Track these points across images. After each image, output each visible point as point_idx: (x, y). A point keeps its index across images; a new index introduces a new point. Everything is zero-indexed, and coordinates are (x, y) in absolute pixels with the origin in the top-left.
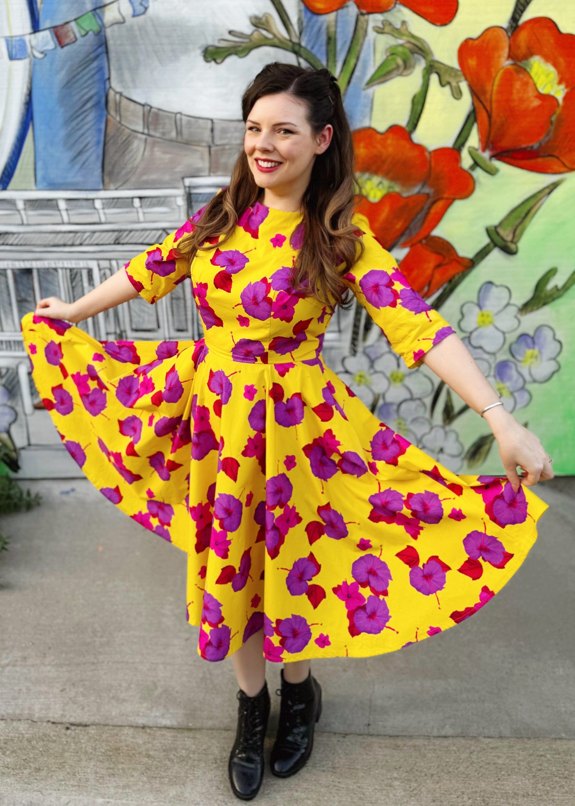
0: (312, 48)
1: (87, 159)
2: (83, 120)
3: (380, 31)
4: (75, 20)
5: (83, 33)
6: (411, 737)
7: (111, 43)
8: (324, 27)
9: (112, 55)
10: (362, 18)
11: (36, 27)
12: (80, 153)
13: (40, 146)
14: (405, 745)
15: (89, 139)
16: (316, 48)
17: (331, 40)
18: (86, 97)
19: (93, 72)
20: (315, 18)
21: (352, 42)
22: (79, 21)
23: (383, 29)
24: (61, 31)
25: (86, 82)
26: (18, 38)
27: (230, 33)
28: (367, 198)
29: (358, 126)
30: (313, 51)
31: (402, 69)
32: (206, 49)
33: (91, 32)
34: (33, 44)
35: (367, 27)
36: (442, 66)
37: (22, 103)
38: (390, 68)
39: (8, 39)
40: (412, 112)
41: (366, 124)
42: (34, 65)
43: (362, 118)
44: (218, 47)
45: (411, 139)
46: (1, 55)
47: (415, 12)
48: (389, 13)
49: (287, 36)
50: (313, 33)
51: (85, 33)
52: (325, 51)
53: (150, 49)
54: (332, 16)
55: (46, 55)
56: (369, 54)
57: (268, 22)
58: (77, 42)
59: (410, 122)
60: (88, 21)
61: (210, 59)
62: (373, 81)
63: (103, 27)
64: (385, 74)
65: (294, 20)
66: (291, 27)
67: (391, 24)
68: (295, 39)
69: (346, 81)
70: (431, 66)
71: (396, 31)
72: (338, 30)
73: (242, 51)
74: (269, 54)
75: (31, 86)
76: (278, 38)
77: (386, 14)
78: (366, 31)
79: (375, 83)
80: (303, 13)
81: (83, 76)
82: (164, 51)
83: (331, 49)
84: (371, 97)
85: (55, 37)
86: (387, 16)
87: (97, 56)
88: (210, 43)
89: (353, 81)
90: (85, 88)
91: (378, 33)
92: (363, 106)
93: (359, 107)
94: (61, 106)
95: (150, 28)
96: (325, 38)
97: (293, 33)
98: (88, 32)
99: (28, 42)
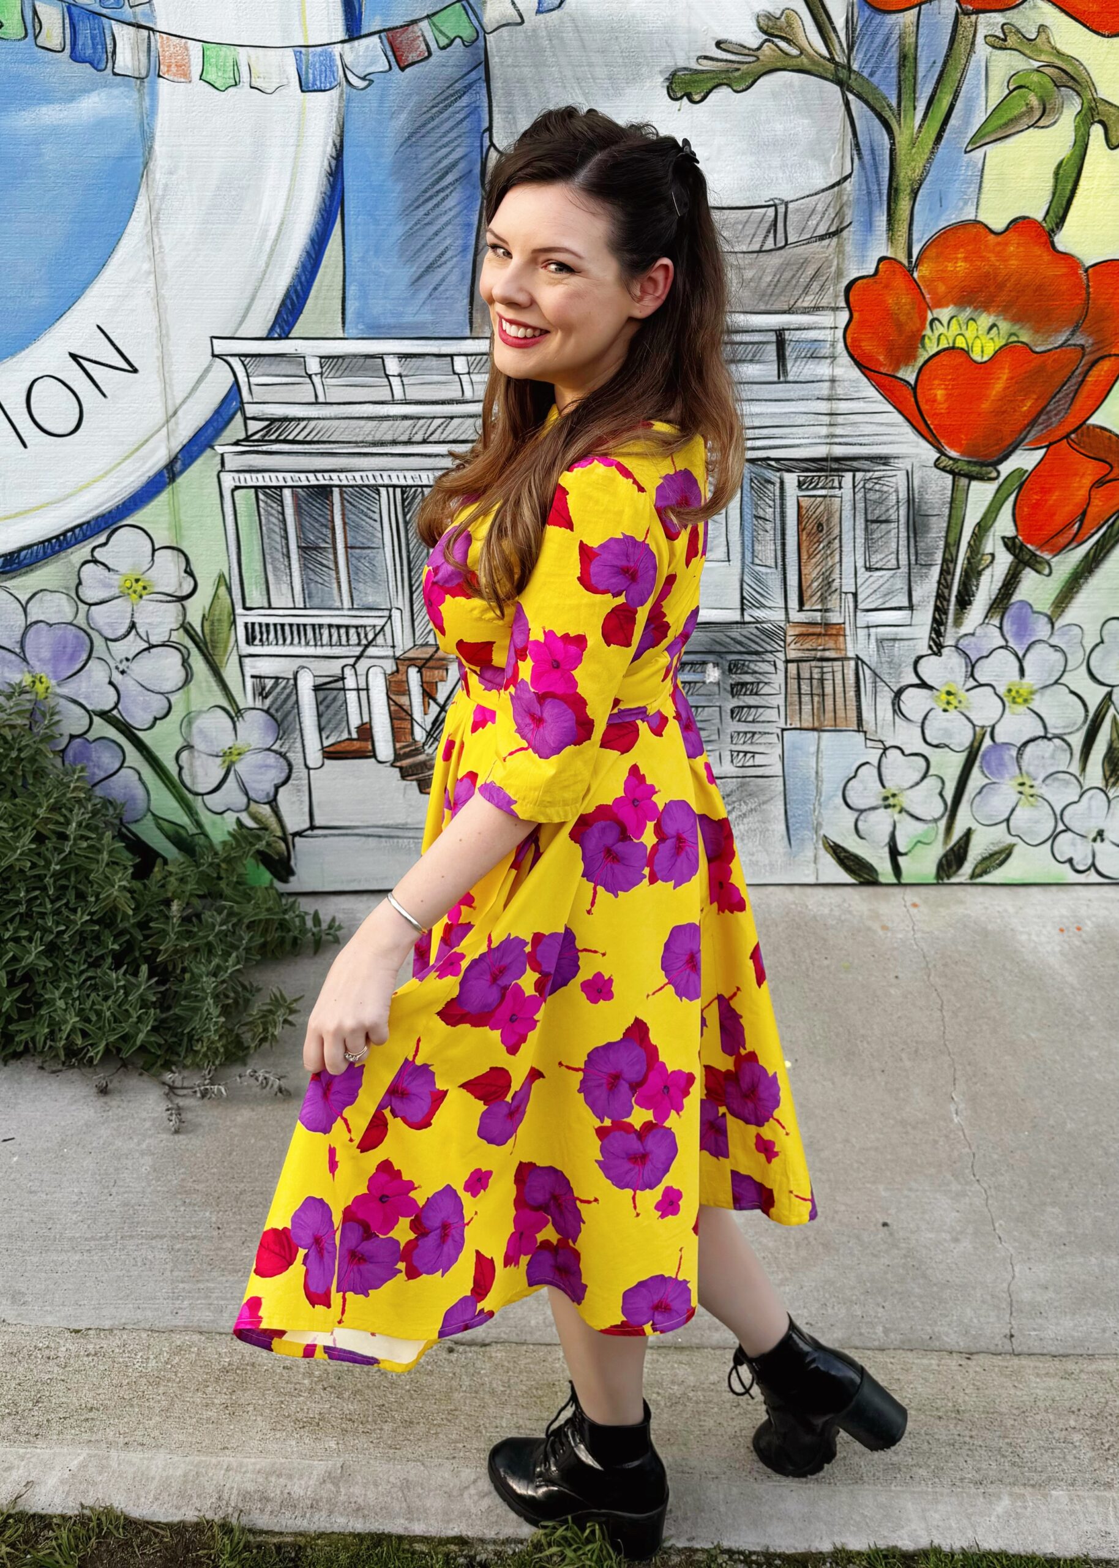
0: (871, 75)
1: (443, 280)
2: (437, 206)
3: (999, 43)
4: (428, 17)
5: (443, 41)
6: (1091, 1357)
7: (494, 61)
8: (895, 36)
9: (496, 85)
10: (965, 20)
11: (354, 31)
12: (429, 269)
13: (355, 254)
14: (1082, 1371)
15: (448, 242)
16: (879, 75)
17: (907, 61)
18: (445, 163)
19: (461, 116)
20: (879, 18)
21: (946, 63)
22: (435, 19)
23: (1003, 40)
24: (402, 38)
25: (445, 134)
26: (319, 49)
27: (718, 44)
28: (967, 353)
29: (953, 218)
30: (872, 79)
31: (1037, 115)
32: (674, 74)
33: (458, 40)
34: (348, 60)
35: (974, 36)
36: (1112, 110)
37: (323, 174)
38: (1016, 112)
39: (300, 50)
40: (1054, 194)
41: (969, 214)
42: (349, 100)
43: (961, 204)
44: (697, 72)
45: (1053, 244)
46: (285, 81)
47: (1063, 10)
48: (1016, 11)
49: (825, 53)
50: (875, 45)
51: (446, 41)
52: (895, 80)
53: (568, 73)
54: (910, 16)
55: (371, 81)
56: (977, 86)
57: (789, 25)
58: (432, 59)
59: (1051, 212)
60: (453, 19)
61: (679, 95)
62: (984, 136)
63: (481, 32)
64: (1006, 125)
65: (840, 23)
66: (833, 35)
67: (1018, 31)
68: (841, 59)
69: (934, 136)
70: (1091, 109)
71: (1027, 44)
72: (921, 41)
73: (742, 78)
74: (791, 85)
75: (342, 142)
76: (808, 56)
77: (1009, 14)
78: (973, 43)
79: (988, 140)
80: (856, 10)
81: (442, 123)
82: (594, 79)
83: (906, 78)
84: (980, 165)
85: (388, 49)
86: (1012, 16)
87: (469, 87)
88: (682, 64)
89: (946, 135)
90: (444, 146)
91: (994, 47)
92: (965, 181)
93: (957, 185)
94: (397, 180)
95: (569, 35)
96: (896, 56)
97: (837, 47)
98: (452, 41)
99: (338, 58)
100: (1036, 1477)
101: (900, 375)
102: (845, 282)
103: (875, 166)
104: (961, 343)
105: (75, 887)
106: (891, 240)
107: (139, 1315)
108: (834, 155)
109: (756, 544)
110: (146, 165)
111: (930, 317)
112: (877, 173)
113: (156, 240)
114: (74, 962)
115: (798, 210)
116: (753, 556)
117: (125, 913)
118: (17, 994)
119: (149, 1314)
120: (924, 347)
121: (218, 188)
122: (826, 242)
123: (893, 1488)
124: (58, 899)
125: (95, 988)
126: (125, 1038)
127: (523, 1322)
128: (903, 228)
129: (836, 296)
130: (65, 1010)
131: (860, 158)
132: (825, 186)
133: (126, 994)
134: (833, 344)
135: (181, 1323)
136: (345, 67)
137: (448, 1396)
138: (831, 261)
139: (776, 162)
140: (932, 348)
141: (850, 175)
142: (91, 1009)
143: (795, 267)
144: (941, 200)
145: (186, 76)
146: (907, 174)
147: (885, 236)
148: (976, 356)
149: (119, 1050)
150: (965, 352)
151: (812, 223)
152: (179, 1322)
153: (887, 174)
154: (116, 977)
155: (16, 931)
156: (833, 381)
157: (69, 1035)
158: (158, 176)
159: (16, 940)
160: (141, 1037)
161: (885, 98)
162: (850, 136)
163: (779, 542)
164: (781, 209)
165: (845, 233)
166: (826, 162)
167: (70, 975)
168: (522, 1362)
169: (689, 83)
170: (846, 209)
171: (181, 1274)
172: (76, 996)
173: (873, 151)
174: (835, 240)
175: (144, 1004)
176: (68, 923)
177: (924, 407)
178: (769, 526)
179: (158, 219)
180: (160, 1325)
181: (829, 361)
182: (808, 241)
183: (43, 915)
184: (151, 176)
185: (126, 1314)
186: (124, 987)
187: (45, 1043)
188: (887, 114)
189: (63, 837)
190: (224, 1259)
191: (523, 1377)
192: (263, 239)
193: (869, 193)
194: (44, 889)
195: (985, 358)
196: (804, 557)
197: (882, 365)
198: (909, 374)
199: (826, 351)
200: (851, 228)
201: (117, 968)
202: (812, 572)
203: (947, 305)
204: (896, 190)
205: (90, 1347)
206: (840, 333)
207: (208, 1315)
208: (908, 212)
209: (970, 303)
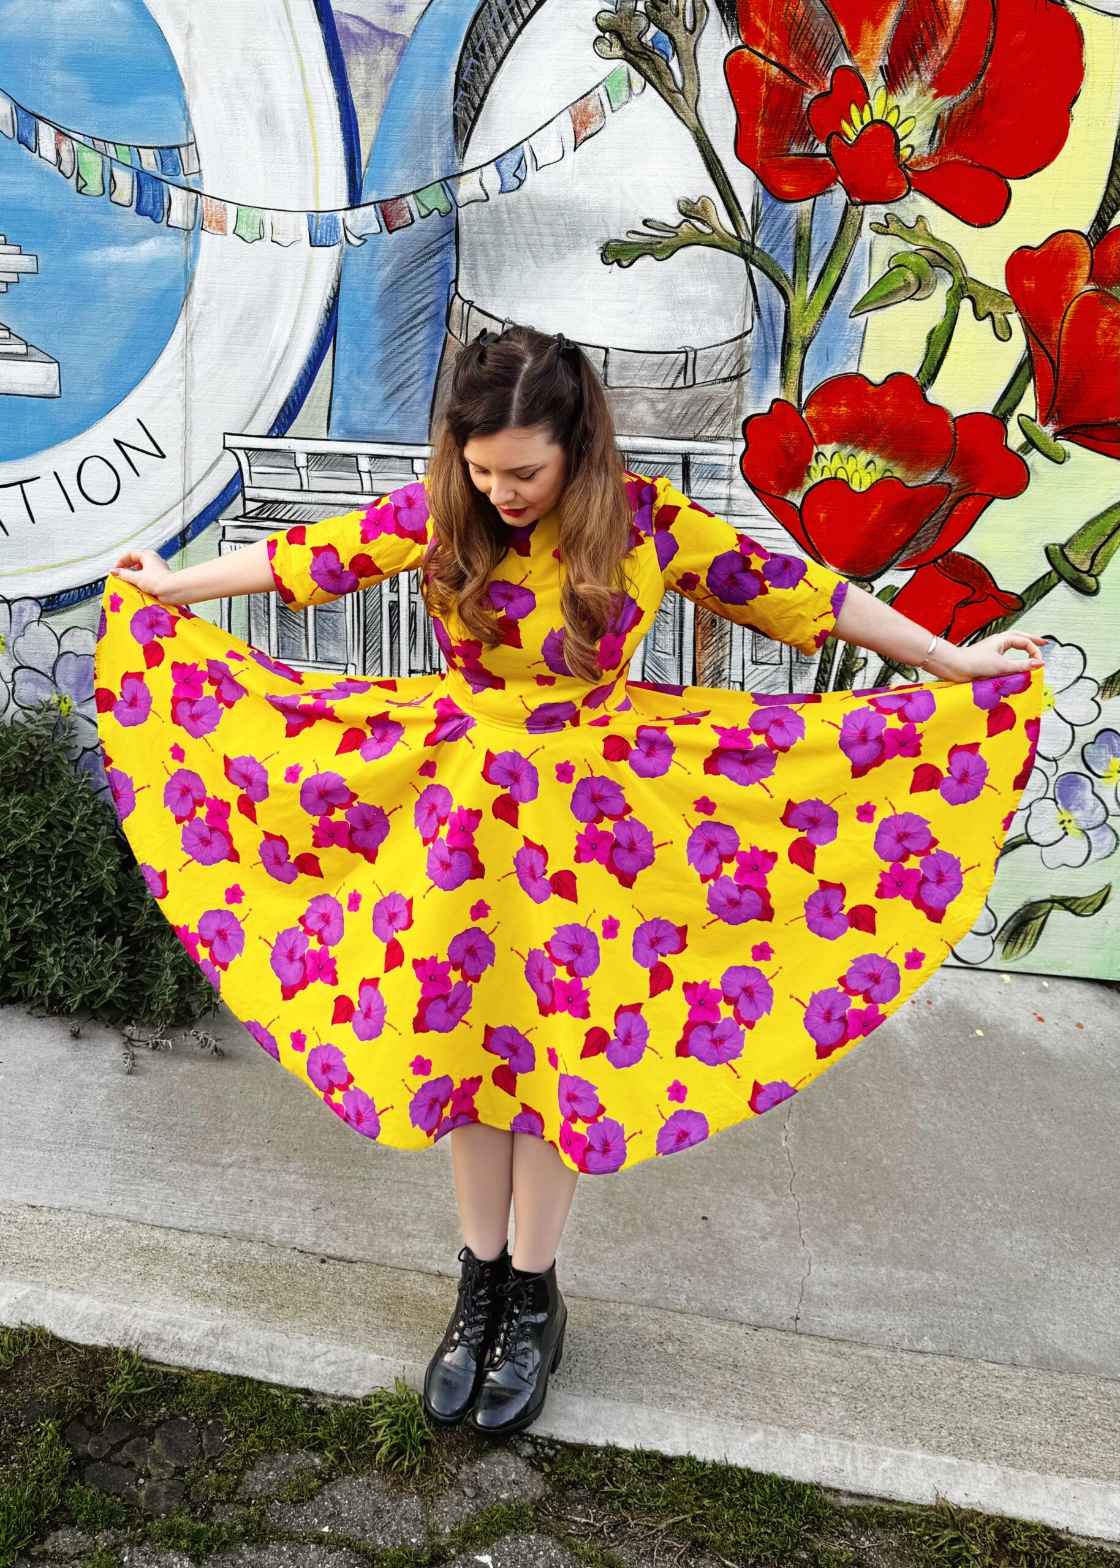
0: (771, 251)
1: (410, 397)
2: (409, 339)
3: (882, 229)
4: (413, 192)
5: (424, 212)
6: (864, 1345)
7: (463, 228)
8: (793, 221)
9: (464, 247)
10: (853, 210)
11: (355, 201)
12: (400, 388)
13: (341, 374)
14: (853, 1353)
15: (416, 367)
16: (778, 251)
17: (802, 241)
18: (419, 305)
19: (433, 270)
20: (780, 206)
21: (835, 244)
22: (419, 194)
23: (887, 227)
24: (392, 208)
25: (420, 284)
26: (327, 214)
27: (645, 222)
28: (847, 483)
29: (839, 371)
30: (772, 255)
31: (914, 289)
32: (607, 244)
33: (436, 212)
34: (348, 224)
35: (861, 223)
36: (980, 288)
37: (322, 310)
38: (895, 287)
39: (312, 214)
40: (927, 355)
41: (851, 368)
42: (347, 254)
43: (845, 359)
44: (626, 243)
45: (924, 396)
46: (298, 238)
47: (938, 204)
48: (897, 203)
49: (734, 233)
50: (775, 228)
51: (427, 212)
52: (792, 257)
53: (522, 240)
54: (807, 205)
55: (365, 241)
56: (862, 264)
57: (705, 209)
58: (414, 226)
59: (924, 370)
60: (433, 195)
61: (610, 261)
62: (866, 305)
63: (454, 206)
64: (886, 296)
65: (746, 209)
66: (740, 218)
67: (899, 220)
68: (746, 237)
69: (823, 302)
70: (961, 286)
71: (906, 231)
72: (815, 226)
73: (663, 250)
74: (704, 257)
75: (339, 286)
76: (719, 234)
77: (892, 206)
78: (860, 228)
79: (870, 308)
80: (760, 199)
81: (418, 275)
82: (542, 245)
83: (801, 254)
84: (862, 329)
85: (381, 216)
86: (894, 208)
87: (442, 247)
88: (614, 237)
89: (833, 303)
90: (419, 293)
91: (877, 232)
92: (848, 341)
93: (842, 343)
94: (380, 317)
95: (524, 210)
96: (794, 236)
97: (744, 228)
98: (431, 212)
99: (341, 222)
100: (791, 1422)
101: (788, 498)
102: (743, 418)
103: (772, 325)
104: (841, 475)
105: (74, 870)
106: (784, 385)
107: (82, 1202)
108: (738, 314)
109: (657, 633)
110: (186, 297)
111: (815, 451)
112: (773, 330)
113: (189, 355)
114: (65, 929)
115: (705, 357)
116: (655, 643)
117: (109, 894)
118: (17, 948)
119: (90, 1202)
120: (809, 476)
121: (241, 318)
122: (728, 384)
123: (666, 1410)
124: (58, 877)
125: (78, 951)
126: (99, 993)
127: (385, 1250)
128: (794, 376)
129: (735, 429)
130: (53, 965)
131: (760, 317)
132: (729, 338)
133: (103, 958)
134: (731, 468)
135: (114, 1212)
136: (345, 228)
137: (315, 1293)
138: (732, 400)
139: (688, 317)
140: (816, 477)
141: (750, 331)
142: (74, 967)
143: (701, 403)
144: (827, 356)
145: (222, 229)
146: (799, 332)
147: (778, 382)
148: (855, 486)
149: (92, 1003)
150: (844, 484)
151: (717, 368)
152: (113, 1210)
153: (781, 331)
154: (96, 943)
155: (22, 898)
156: (729, 499)
157: (54, 986)
158: (195, 306)
159: (22, 906)
160: (110, 991)
161: (782, 270)
162: (752, 299)
163: (677, 633)
164: (691, 355)
165: (744, 378)
166: (731, 319)
167: (60, 938)
168: (379, 1279)
169: (618, 252)
170: (746, 358)
171: (119, 1177)
172: (63, 955)
173: (770, 313)
174: (736, 383)
175: (116, 967)
176: (65, 896)
177: (808, 526)
178: (669, 619)
179: (192, 339)
180: (96, 1211)
181: (726, 482)
182: (713, 382)
183: (45, 888)
184: (190, 305)
185: (73, 1199)
186: (101, 952)
187: (34, 991)
188: (784, 283)
189: (69, 828)
190: (154, 1170)
191: (379, 1289)
192: (271, 359)
193: (766, 347)
194: (48, 868)
195: (863, 489)
196: (699, 647)
197: (772, 488)
198: (796, 498)
199: (725, 473)
200: (749, 374)
201: (99, 936)
202: (705, 661)
203: (830, 442)
204: (790, 345)
205: (42, 1220)
206: (737, 460)
207: (135, 1209)
208: (799, 364)
209: (850, 442)
